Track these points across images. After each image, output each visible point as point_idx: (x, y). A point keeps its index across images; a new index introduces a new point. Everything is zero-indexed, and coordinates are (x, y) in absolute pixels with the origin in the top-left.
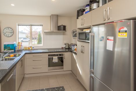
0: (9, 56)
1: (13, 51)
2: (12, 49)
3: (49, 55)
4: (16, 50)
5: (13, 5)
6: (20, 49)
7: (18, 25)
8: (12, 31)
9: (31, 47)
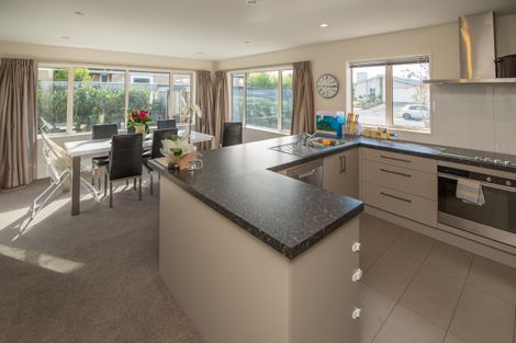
0: (320, 141)
1: (335, 133)
2: (334, 130)
3: (441, 169)
4: (343, 132)
5: (324, 25)
6: (351, 132)
7: (351, 67)
8: (335, 84)
9: (385, 132)
